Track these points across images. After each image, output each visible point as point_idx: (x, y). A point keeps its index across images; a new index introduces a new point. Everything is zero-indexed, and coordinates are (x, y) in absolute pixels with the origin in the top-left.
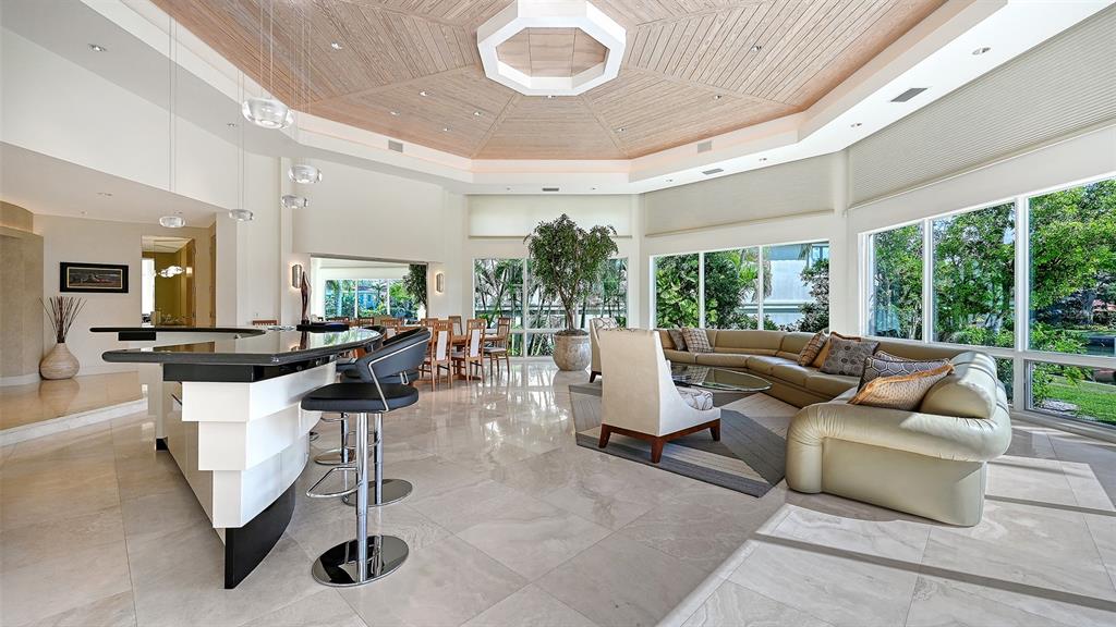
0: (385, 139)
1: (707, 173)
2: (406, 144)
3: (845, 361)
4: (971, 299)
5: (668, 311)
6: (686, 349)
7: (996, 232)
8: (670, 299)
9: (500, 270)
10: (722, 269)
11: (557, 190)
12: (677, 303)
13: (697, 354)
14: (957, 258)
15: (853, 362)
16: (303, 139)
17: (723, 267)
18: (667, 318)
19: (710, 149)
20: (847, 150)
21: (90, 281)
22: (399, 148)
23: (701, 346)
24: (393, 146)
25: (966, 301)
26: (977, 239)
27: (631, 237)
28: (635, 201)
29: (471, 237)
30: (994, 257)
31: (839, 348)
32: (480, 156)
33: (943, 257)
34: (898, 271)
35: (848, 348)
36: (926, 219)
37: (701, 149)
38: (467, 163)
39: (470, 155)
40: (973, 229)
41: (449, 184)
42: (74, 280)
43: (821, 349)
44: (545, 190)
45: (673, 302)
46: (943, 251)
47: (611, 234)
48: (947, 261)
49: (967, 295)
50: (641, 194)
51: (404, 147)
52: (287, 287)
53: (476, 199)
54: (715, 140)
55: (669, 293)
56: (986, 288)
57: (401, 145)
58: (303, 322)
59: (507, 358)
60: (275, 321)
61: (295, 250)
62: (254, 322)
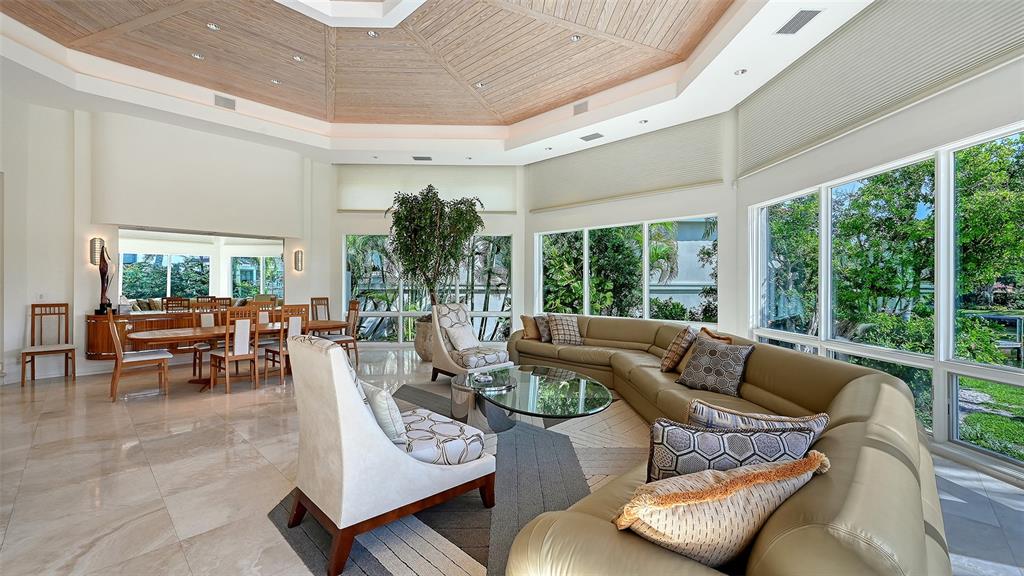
0: (208, 94)
1: (587, 138)
2: (239, 101)
3: (708, 370)
4: (879, 284)
5: (561, 293)
6: (550, 341)
7: (907, 207)
8: (563, 280)
10: (618, 248)
11: (429, 159)
12: (568, 285)
13: (560, 347)
14: (863, 237)
15: (718, 373)
17: (619, 246)
18: (558, 301)
19: (586, 110)
20: (737, 108)
22: (231, 105)
23: (567, 338)
24: (219, 101)
25: (873, 287)
26: (884, 215)
27: (515, 212)
28: (520, 174)
29: (340, 211)
30: (905, 237)
31: (703, 352)
32: (336, 118)
33: (848, 236)
34: (799, 251)
35: (713, 353)
36: (823, 186)
37: (578, 111)
38: (326, 126)
39: (324, 117)
40: (881, 202)
43: (686, 350)
44: (416, 158)
45: (565, 284)
46: (848, 228)
47: (478, 208)
48: (854, 241)
49: (874, 280)
50: (525, 166)
51: (237, 104)
52: (83, 263)
53: (345, 169)
54: (591, 100)
55: (562, 274)
56: (895, 272)
57: (233, 101)
58: (102, 305)
59: (355, 348)
60: (66, 305)
61: (95, 221)
62: (34, 306)
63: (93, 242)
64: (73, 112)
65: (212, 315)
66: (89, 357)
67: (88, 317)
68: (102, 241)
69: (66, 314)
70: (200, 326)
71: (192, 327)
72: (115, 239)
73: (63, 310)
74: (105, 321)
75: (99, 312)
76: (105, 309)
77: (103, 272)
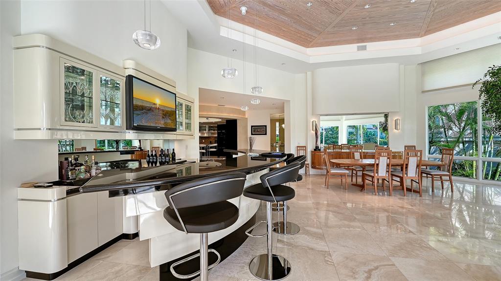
0: (354, 46)
2: (368, 45)
9: (461, 112)
16: (312, 61)
21: (258, 131)
22: (364, 48)
24: (359, 49)
29: (423, 92)
41: (403, 60)
42: (254, 131)
52: (310, 131)
53: (426, 65)
57: (366, 46)
58: (316, 147)
59: (450, 180)
60: (305, 147)
61: (313, 114)
62: (297, 147)
63: (313, 122)
64: (307, 73)
65: (359, 153)
66: (312, 167)
67: (312, 152)
68: (315, 121)
69: (305, 150)
70: (354, 158)
71: (351, 158)
72: (319, 120)
73: (304, 148)
74: (317, 153)
75: (315, 150)
76: (317, 149)
77: (316, 134)
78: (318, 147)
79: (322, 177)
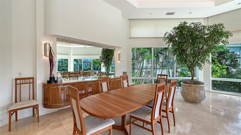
29: (131, 38)
44: (168, 14)
52: (41, 55)
58: (51, 78)
60: (33, 78)
62: (16, 79)
63: (45, 45)
67: (44, 85)
68: (49, 44)
69: (33, 83)
73: (31, 81)
74: (52, 86)
75: (49, 82)
76: (52, 80)
77: (51, 61)
78: (54, 78)
79: (60, 117)
